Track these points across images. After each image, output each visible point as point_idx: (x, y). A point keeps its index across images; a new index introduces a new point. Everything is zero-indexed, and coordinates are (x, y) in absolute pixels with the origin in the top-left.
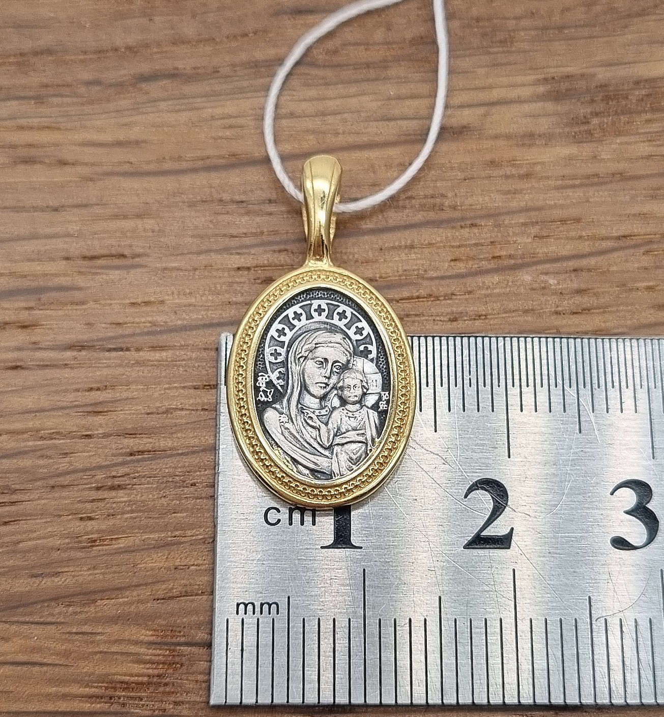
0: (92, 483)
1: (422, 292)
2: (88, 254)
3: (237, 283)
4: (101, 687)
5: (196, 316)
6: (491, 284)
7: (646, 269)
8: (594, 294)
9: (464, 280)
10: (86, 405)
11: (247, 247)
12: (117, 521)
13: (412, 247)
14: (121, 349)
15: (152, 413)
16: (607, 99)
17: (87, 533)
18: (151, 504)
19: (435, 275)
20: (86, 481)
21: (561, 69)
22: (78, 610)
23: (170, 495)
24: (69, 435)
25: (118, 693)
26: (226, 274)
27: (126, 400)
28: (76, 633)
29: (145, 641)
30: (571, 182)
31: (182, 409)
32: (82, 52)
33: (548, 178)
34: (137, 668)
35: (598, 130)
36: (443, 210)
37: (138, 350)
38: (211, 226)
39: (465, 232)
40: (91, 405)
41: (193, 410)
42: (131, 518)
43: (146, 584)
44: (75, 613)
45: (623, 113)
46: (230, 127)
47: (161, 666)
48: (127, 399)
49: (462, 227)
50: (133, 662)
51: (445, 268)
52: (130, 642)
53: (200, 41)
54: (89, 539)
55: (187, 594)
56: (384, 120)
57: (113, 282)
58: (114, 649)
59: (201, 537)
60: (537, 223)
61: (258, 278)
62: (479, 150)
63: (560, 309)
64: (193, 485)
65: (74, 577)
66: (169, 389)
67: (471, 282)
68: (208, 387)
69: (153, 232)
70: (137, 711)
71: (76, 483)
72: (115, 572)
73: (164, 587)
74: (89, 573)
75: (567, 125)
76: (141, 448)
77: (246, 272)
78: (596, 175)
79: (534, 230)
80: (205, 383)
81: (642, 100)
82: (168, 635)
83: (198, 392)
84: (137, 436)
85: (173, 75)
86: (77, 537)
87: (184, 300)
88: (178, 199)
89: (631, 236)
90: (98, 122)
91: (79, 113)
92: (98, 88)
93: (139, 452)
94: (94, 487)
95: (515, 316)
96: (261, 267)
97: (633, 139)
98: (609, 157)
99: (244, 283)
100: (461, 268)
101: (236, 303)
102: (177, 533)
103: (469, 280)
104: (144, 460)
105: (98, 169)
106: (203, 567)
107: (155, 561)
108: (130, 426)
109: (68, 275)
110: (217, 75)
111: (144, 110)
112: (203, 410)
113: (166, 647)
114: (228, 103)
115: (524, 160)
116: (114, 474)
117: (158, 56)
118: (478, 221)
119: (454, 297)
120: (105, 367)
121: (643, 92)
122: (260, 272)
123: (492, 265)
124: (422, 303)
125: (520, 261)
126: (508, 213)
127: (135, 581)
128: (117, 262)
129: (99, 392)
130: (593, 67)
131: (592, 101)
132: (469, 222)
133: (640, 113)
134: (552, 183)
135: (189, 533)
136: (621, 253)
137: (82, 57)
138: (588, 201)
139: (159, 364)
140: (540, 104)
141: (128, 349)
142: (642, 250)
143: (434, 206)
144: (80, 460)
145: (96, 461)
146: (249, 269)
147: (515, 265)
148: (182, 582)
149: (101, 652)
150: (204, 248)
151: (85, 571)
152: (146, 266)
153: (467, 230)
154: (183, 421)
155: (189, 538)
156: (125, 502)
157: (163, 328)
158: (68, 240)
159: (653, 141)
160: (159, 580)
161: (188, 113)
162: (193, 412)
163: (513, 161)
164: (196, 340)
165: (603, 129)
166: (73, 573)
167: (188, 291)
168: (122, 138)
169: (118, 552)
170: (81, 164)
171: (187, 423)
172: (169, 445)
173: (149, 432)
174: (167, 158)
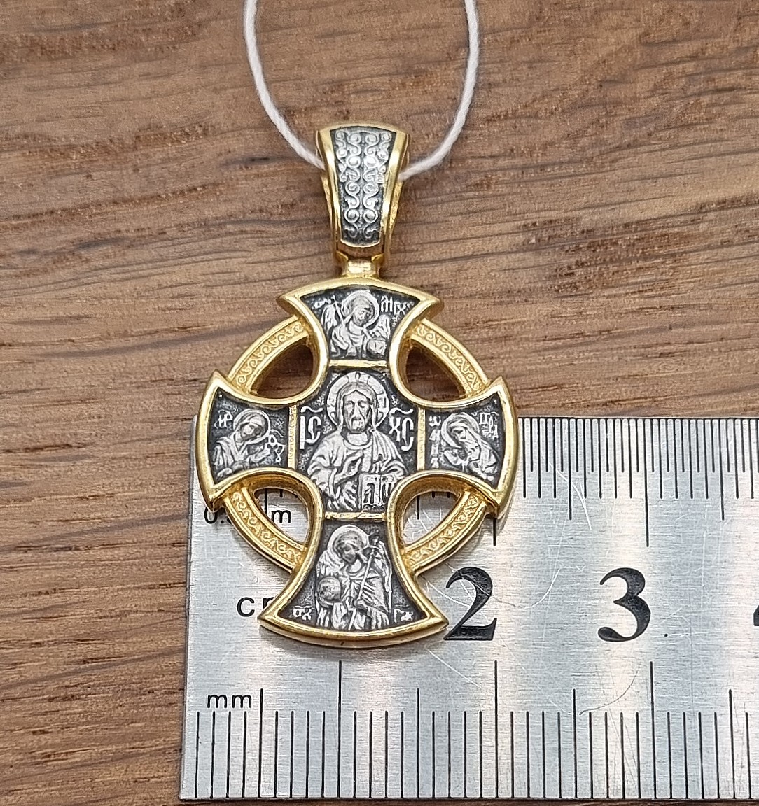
0: (44, 695)
2: (31, 445)
5: (149, 510)
10: (34, 611)
12: (72, 734)
14: (70, 549)
15: (105, 617)
16: (593, 245)
17: (40, 748)
18: (107, 714)
20: (37, 693)
21: (543, 214)
23: (127, 704)
24: (18, 644)
27: (76, 603)
30: (554, 343)
31: (136, 612)
32: (14, 216)
33: (527, 340)
35: (584, 282)
37: (88, 549)
38: (162, 408)
40: (40, 610)
41: (149, 612)
42: (86, 730)
43: (105, 799)
45: (611, 261)
46: (180, 296)
48: (79, 602)
53: (143, 199)
54: (43, 754)
57: (58, 475)
59: (162, 747)
60: (516, 390)
64: (151, 692)
65: (28, 794)
66: (122, 590)
68: (164, 587)
69: (100, 417)
71: (26, 695)
72: (72, 788)
73: (123, 801)
74: (44, 790)
75: (549, 278)
76: (95, 655)
78: (582, 334)
80: (161, 583)
81: (634, 245)
83: (153, 592)
84: (90, 642)
85: (115, 239)
86: (31, 753)
87: (135, 493)
88: (125, 380)
89: (619, 401)
90: (36, 296)
91: (13, 286)
92: (34, 257)
93: (92, 659)
94: (46, 699)
97: (623, 290)
98: (595, 312)
102: (136, 744)
104: (97, 667)
105: (38, 350)
106: (163, 779)
107: (114, 775)
108: (82, 632)
109: (10, 470)
110: (165, 236)
111: (85, 280)
112: (160, 611)
114: (176, 269)
115: (502, 320)
116: (67, 683)
117: (99, 217)
120: (53, 569)
121: (635, 236)
127: (93, 796)
128: (61, 452)
129: (48, 596)
130: (580, 209)
131: (578, 249)
133: (630, 261)
134: (532, 344)
135: (148, 743)
137: (14, 223)
138: (572, 364)
139: (111, 564)
140: (520, 256)
141: (77, 549)
144: (32, 669)
145: (48, 670)
148: (143, 795)
150: (155, 433)
151: (39, 788)
152: (93, 456)
154: (138, 624)
155: (148, 749)
156: (80, 713)
157: (112, 524)
158: (8, 430)
159: (646, 291)
160: (118, 794)
161: (133, 283)
162: (149, 614)
163: (490, 321)
164: (149, 535)
165: (590, 280)
166: (28, 791)
167: (139, 483)
168: (61, 314)
169: (74, 766)
170: (19, 344)
171: (143, 627)
172: (124, 651)
173: (103, 637)
174: (112, 334)
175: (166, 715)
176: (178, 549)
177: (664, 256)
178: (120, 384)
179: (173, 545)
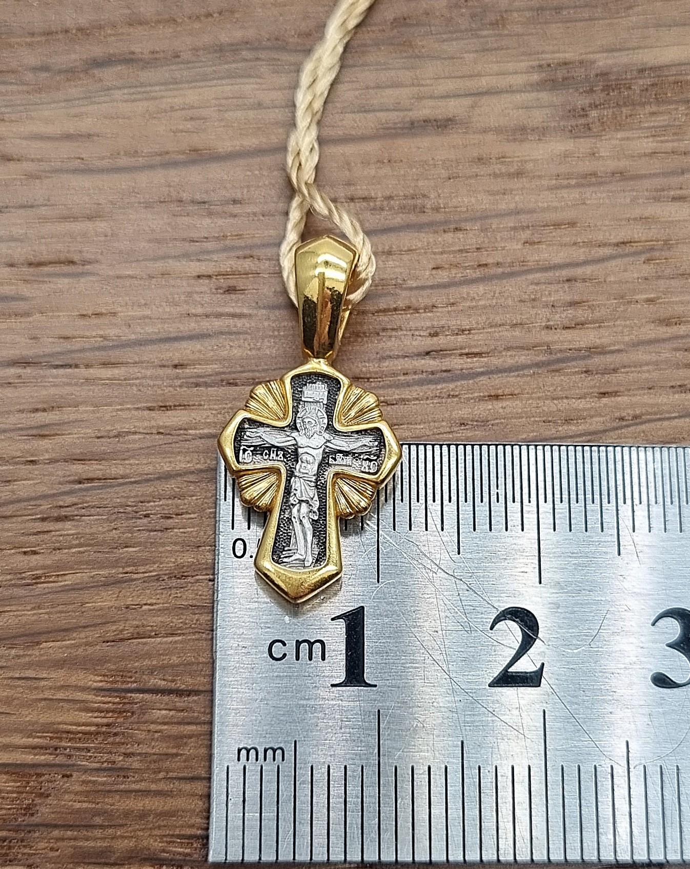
0: (37, 514)
1: (401, 304)
2: (35, 260)
3: (197, 293)
4: (45, 737)
5: (151, 330)
6: (475, 295)
7: (646, 279)
8: (589, 307)
9: (446, 291)
10: (31, 428)
11: (208, 252)
12: (64, 556)
13: (389, 253)
14: (70, 366)
15: (102, 437)
16: (607, 88)
17: (31, 569)
18: (101, 537)
19: (414, 285)
20: (29, 512)
21: (557, 55)
22: (21, 653)
23: (121, 527)
24: (12, 460)
25: (63, 744)
26: (185, 284)
27: (74, 422)
28: (19, 679)
29: (93, 687)
30: (566, 182)
31: (135, 433)
32: (29, 34)
33: (540, 177)
34: (85, 717)
35: (597, 124)
36: (424, 212)
37: (87, 366)
38: (169, 229)
39: (449, 237)
40: (37, 427)
41: (147, 434)
42: (80, 552)
43: (94, 625)
44: (19, 657)
45: (625, 105)
46: (192, 119)
47: (111, 714)
48: (76, 421)
49: (445, 231)
50: (80, 710)
51: (427, 276)
52: (78, 688)
53: (158, 22)
54: (33, 575)
55: (139, 636)
56: (361, 112)
57: (61, 291)
58: (60, 695)
59: (155, 573)
60: (528, 227)
61: (220, 288)
62: (466, 146)
63: (551, 323)
64: (147, 516)
65: (17, 616)
66: (121, 410)
67: (454, 293)
68: (164, 409)
69: (106, 236)
70: (84, 763)
71: (19, 513)
72: (61, 612)
73: (114, 628)
74: (32, 612)
75: (563, 118)
76: (91, 475)
77: (208, 281)
78: (594, 174)
79: (525, 235)
80: (161, 404)
81: (647, 90)
82: (118, 681)
83: (153, 414)
84: (87, 462)
85: (129, 60)
86: (20, 573)
87: (139, 312)
88: (133, 199)
89: (631, 242)
90: (46, 113)
91: (24, 102)
92: (45, 75)
93: (88, 479)
94: (39, 518)
95: (502, 331)
96: (223, 275)
97: (635, 134)
98: (609, 154)
99: (205, 293)
100: (443, 276)
101: (196, 315)
102: (129, 569)
103: (452, 290)
104: (93, 488)
105: (45, 166)
107: (106, 600)
108: (79, 451)
109: (13, 284)
110: (178, 60)
111: (97, 99)
112: (159, 433)
113: (116, 694)
114: (190, 91)
115: (515, 157)
116: (61, 503)
117: (113, 38)
118: (463, 225)
119: (435, 310)
120: (52, 386)
121: (648, 81)
122: (222, 280)
123: (478, 274)
124: (400, 316)
125: (508, 270)
126: (496, 216)
127: (83, 622)
128: (66, 269)
129: (45, 414)
130: (593, 53)
131: (592, 91)
132: (452, 226)
133: (643, 104)
134: (545, 182)
135: (141, 569)
136: (618, 261)
137: (28, 40)
138: (584, 203)
139: (111, 383)
140: (534, 95)
141: (77, 366)
142: (643, 258)
143: (415, 207)
144: (23, 488)
145: (42, 489)
146: (209, 277)
147: (503, 273)
148: (134, 623)
149: (45, 699)
150: (161, 254)
151: (28, 611)
152: (97, 274)
153: (451, 235)
154: (137, 446)
155: (142, 575)
156: (72, 535)
157: (115, 343)
158: (13, 244)
159: (659, 136)
160: (108, 620)
161: (146, 104)
162: (148, 436)
163: (503, 157)
164: (151, 356)
165: (603, 123)
166: (15, 613)
167: (143, 302)
168: (72, 131)
169: (65, 590)
170: (27, 160)
171: (141, 449)
172: (121, 472)
173: (100, 458)
174: (122, 153)
175: (162, 541)
176: (180, 371)
177: (677, 102)
178: (128, 203)
179: (176, 366)
